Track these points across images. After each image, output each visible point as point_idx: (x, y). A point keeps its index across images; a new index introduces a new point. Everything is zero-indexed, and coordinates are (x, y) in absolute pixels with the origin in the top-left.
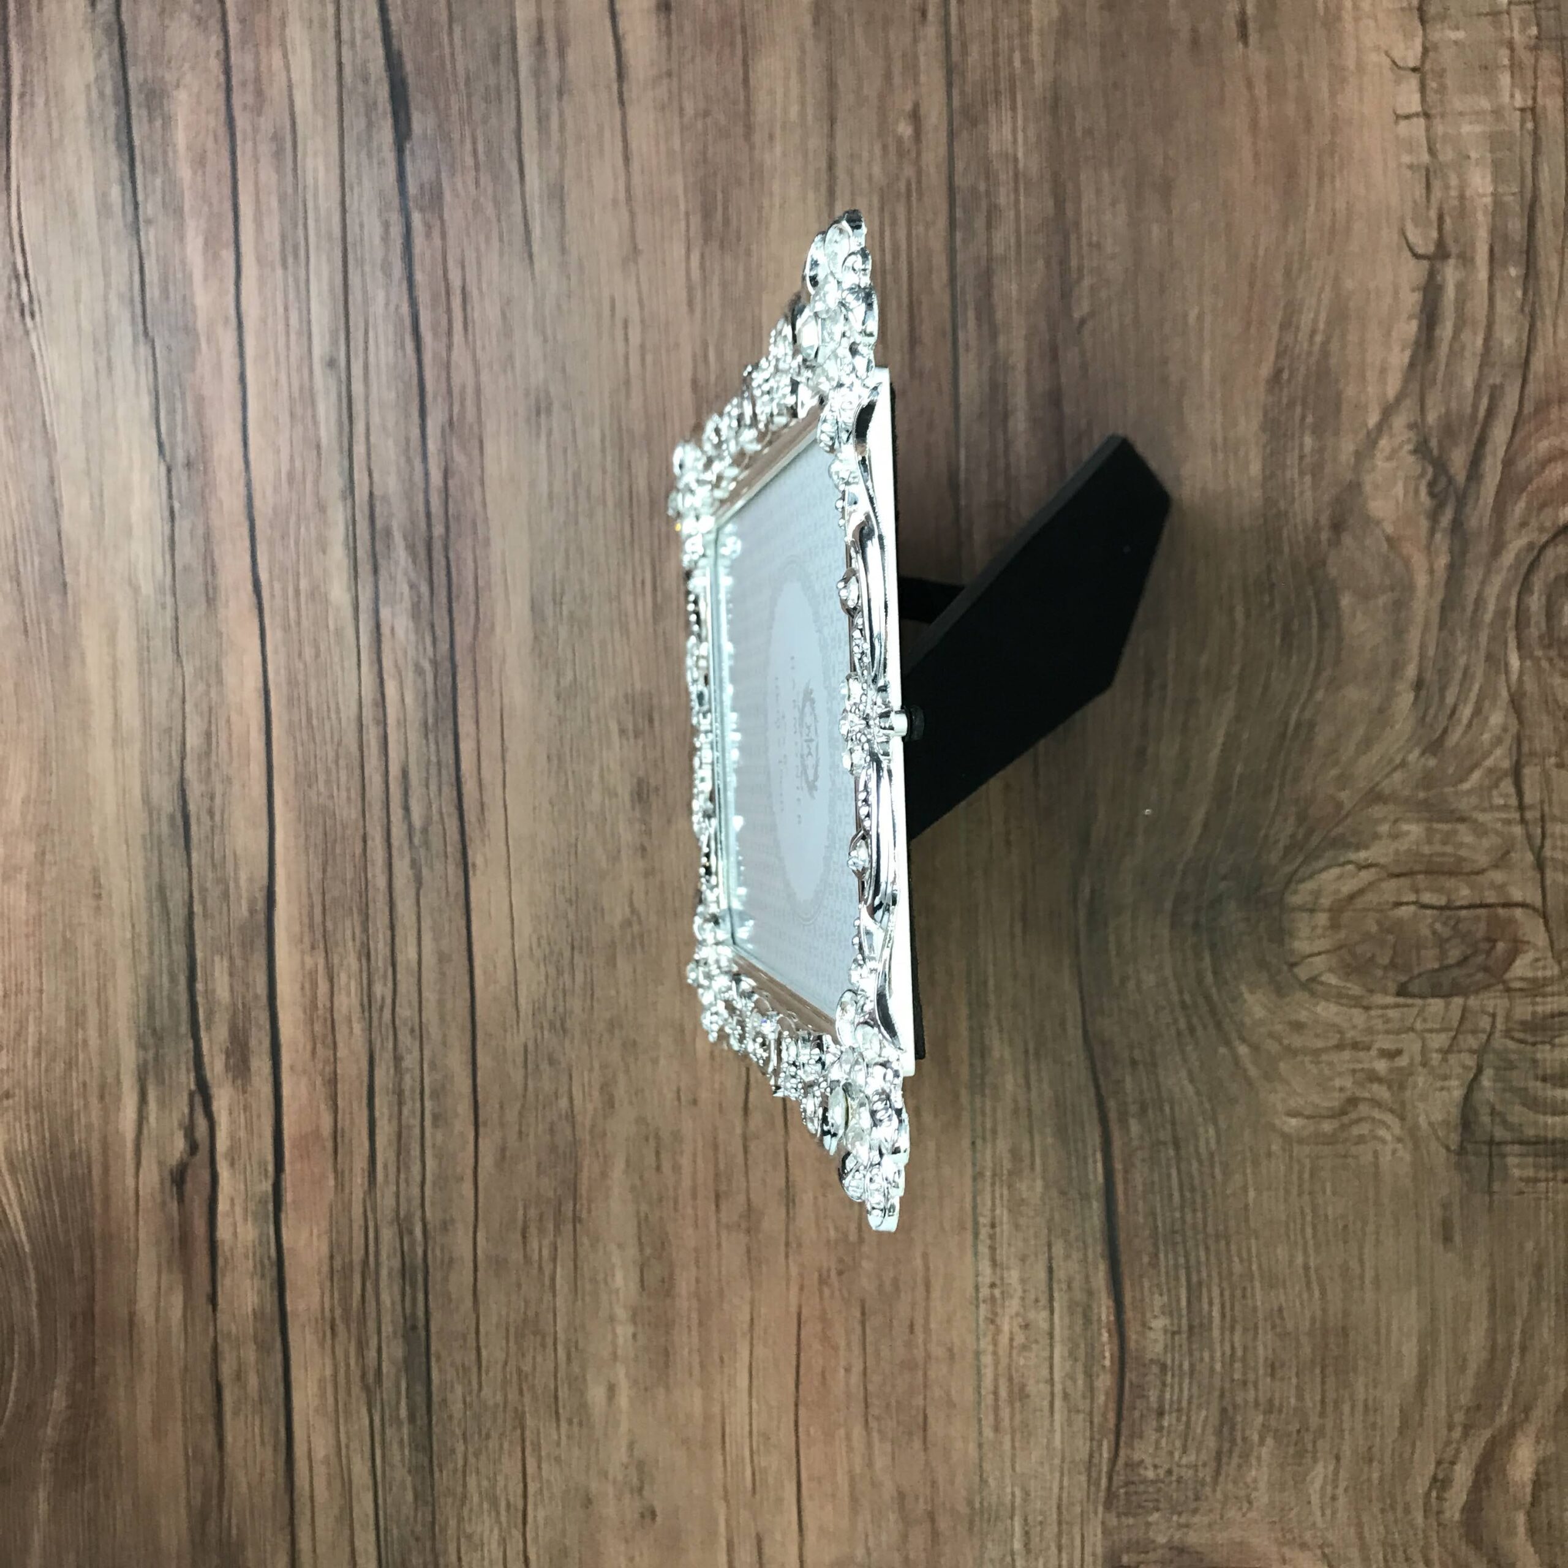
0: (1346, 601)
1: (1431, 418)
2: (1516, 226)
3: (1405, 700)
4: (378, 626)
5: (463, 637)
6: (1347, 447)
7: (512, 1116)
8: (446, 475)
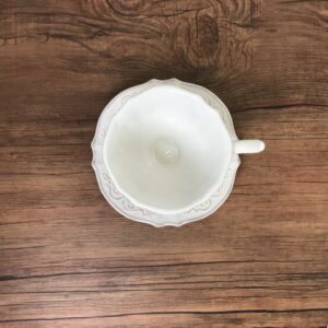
0: (127, 55)
1: (84, 36)
2: (42, 18)
3: (150, 41)
4: (131, 285)
5: (133, 264)
6: (91, 55)
7: (251, 253)
8: (94, 268)
